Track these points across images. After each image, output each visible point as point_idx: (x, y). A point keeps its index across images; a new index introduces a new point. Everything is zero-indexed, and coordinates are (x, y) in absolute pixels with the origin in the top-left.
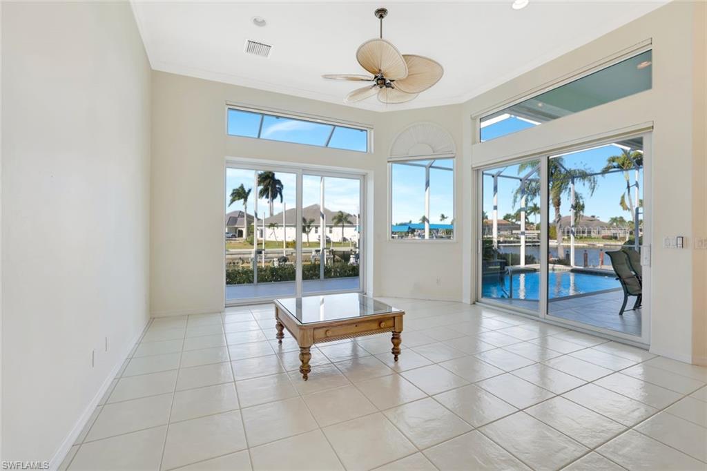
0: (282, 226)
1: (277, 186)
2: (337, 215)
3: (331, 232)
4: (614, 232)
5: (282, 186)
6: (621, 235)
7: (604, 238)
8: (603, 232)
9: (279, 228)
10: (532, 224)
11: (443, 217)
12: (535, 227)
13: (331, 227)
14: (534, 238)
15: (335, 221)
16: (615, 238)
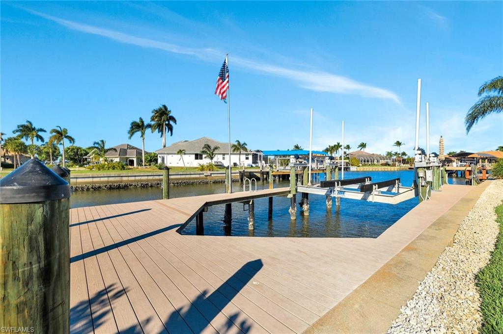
3: (224, 158)
4: (386, 161)
7: (382, 165)
8: (380, 161)
13: (223, 155)
16: (389, 165)
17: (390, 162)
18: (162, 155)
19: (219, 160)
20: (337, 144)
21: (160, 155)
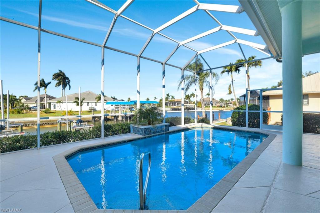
0: (65, 102)
1: (67, 81)
2: (98, 96)
3: (96, 105)
4: (221, 104)
5: (70, 81)
6: (223, 106)
7: (218, 107)
8: (217, 104)
9: (63, 103)
10: (192, 101)
11: (155, 98)
12: (193, 103)
13: (96, 103)
14: (193, 107)
15: (97, 99)
16: (221, 107)
17: (223, 105)
18: (54, 103)
19: (93, 107)
20: (192, 94)
21: (53, 103)
